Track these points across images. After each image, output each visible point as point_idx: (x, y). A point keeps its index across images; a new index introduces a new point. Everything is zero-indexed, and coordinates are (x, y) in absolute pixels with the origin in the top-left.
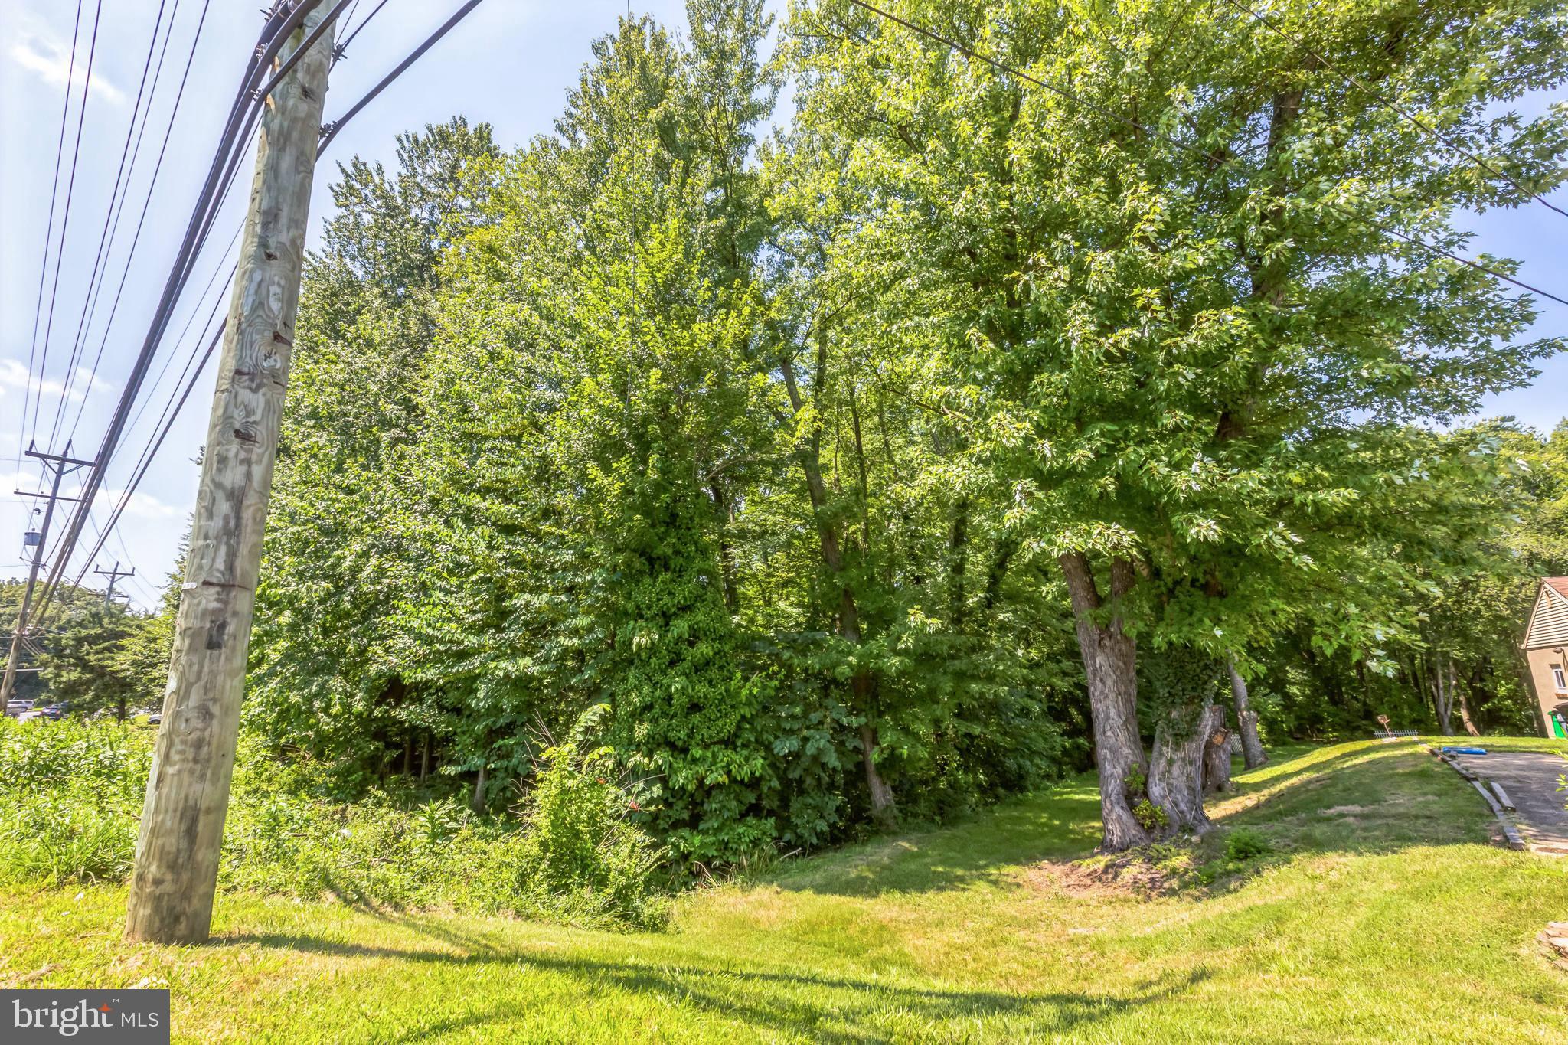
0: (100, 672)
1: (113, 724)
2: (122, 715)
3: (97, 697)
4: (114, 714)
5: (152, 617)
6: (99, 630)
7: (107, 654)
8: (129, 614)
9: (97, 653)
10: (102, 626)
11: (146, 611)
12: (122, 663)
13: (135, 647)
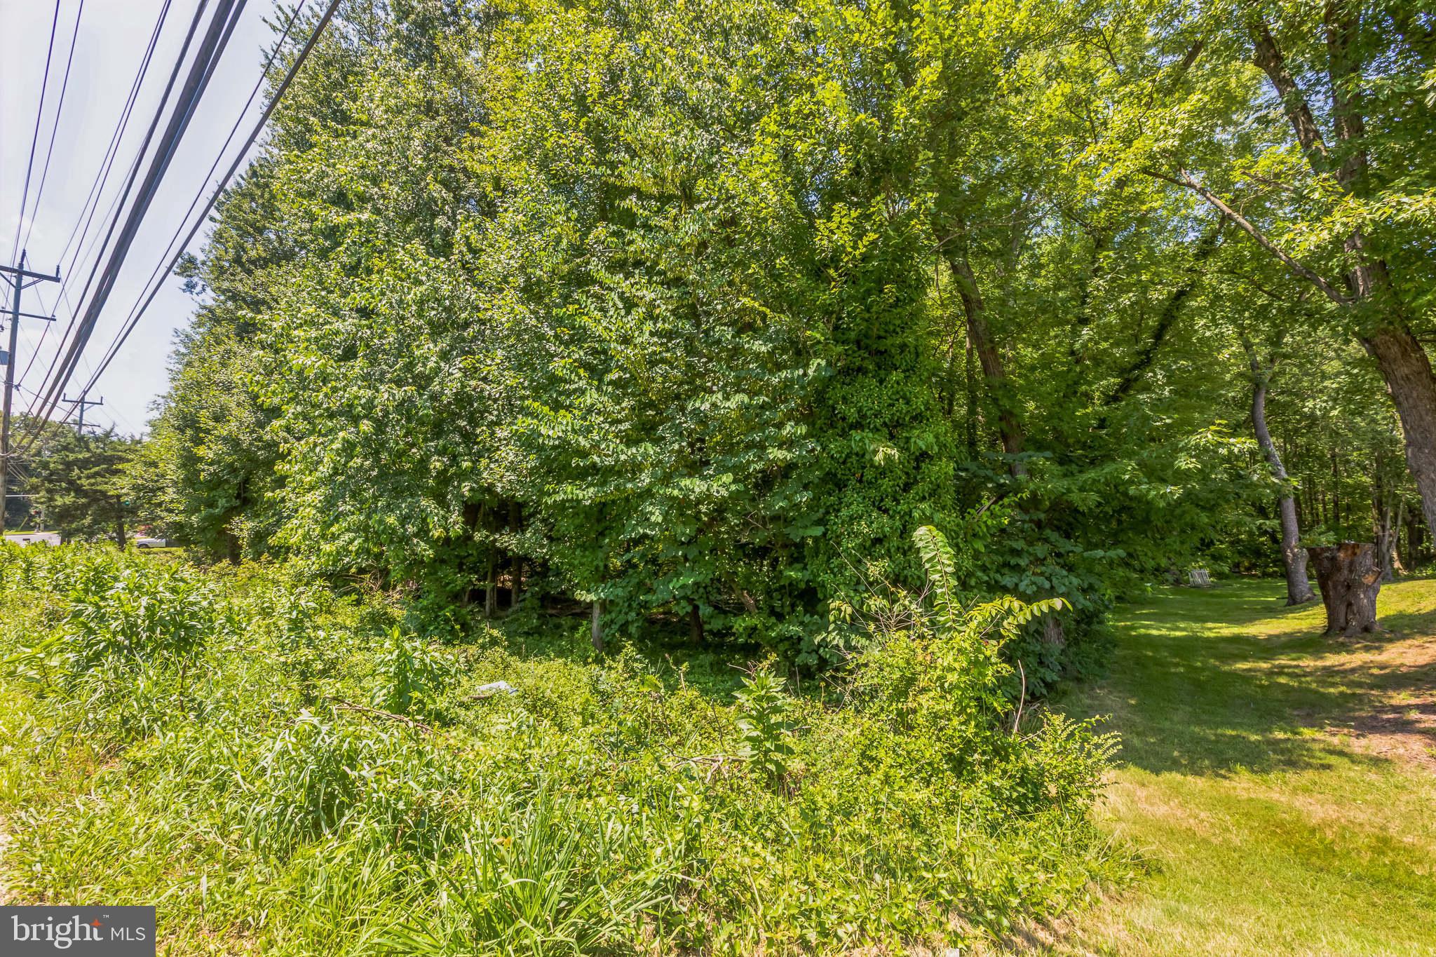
0: (96, 497)
1: (112, 549)
2: (122, 542)
3: (95, 522)
4: (112, 539)
5: (139, 442)
6: (87, 455)
7: (99, 479)
8: (115, 439)
9: (88, 477)
10: (89, 450)
11: (132, 437)
12: (121, 487)
13: (135, 470)
